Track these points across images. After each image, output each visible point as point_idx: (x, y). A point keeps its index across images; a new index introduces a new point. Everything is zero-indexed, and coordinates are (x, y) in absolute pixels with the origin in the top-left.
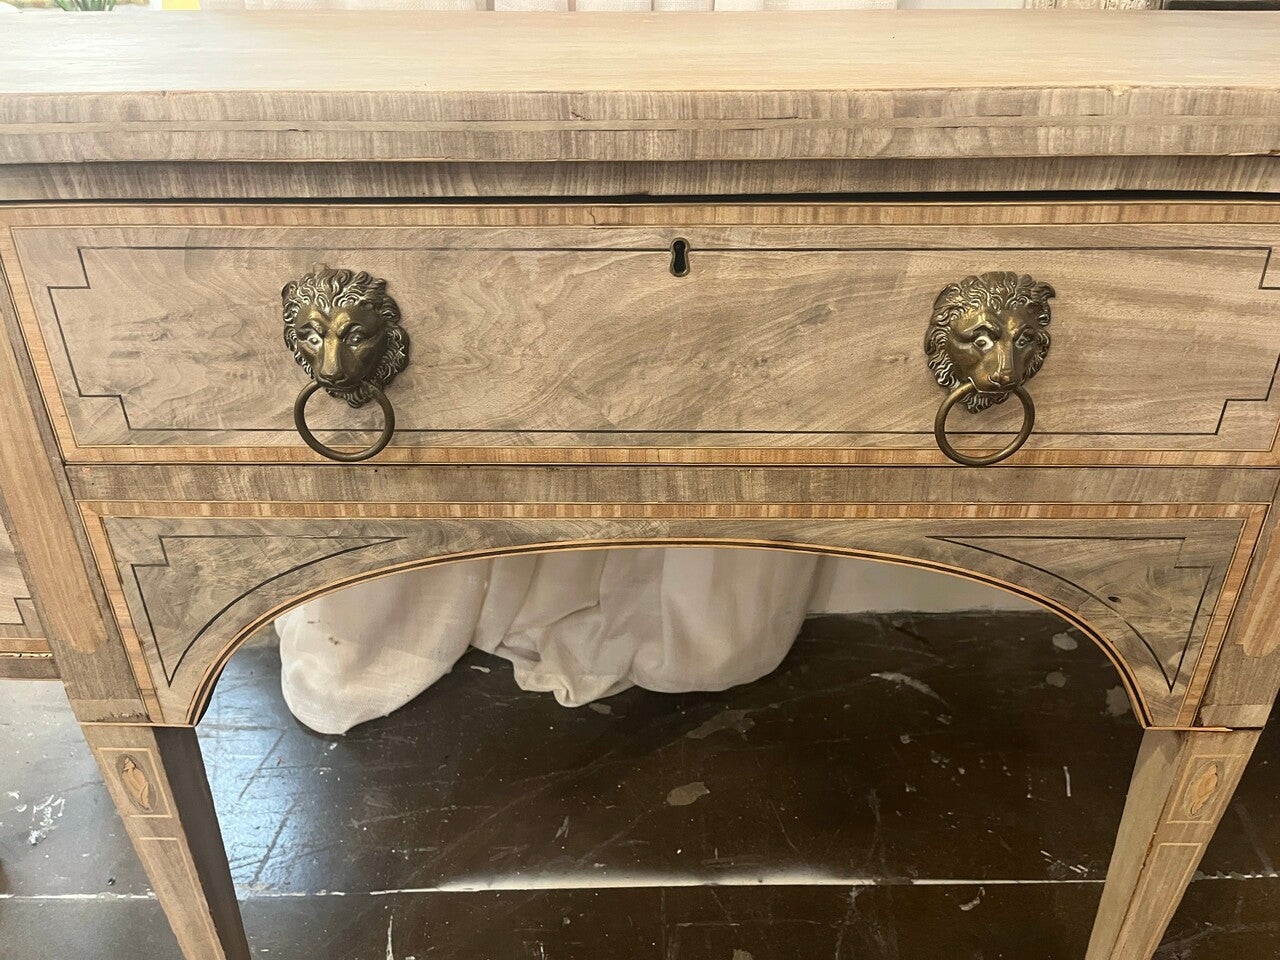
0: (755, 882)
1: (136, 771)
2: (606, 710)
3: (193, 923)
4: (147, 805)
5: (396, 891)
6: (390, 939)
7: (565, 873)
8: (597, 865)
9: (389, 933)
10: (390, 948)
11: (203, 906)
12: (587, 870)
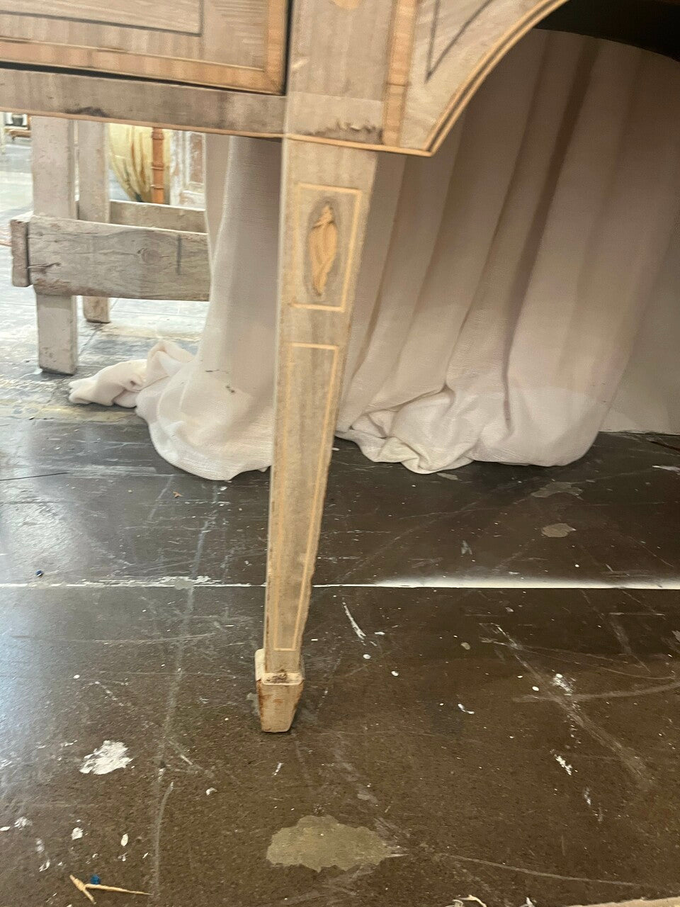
0: (656, 587)
1: (332, 227)
2: (454, 478)
3: (303, 484)
4: (322, 289)
5: (338, 585)
6: (351, 619)
7: (487, 578)
8: (511, 573)
9: (348, 614)
10: (355, 625)
11: (325, 457)
12: (503, 574)
